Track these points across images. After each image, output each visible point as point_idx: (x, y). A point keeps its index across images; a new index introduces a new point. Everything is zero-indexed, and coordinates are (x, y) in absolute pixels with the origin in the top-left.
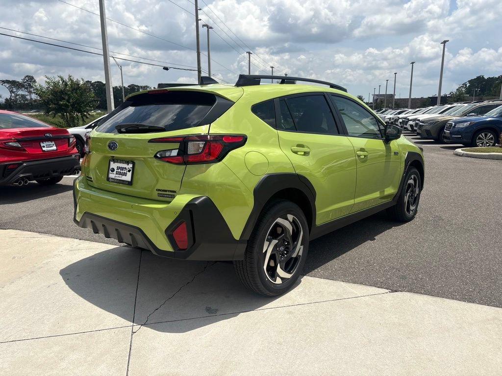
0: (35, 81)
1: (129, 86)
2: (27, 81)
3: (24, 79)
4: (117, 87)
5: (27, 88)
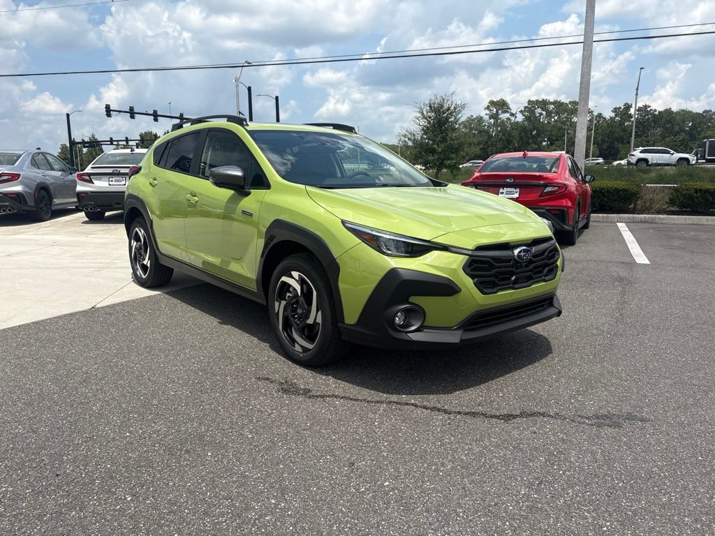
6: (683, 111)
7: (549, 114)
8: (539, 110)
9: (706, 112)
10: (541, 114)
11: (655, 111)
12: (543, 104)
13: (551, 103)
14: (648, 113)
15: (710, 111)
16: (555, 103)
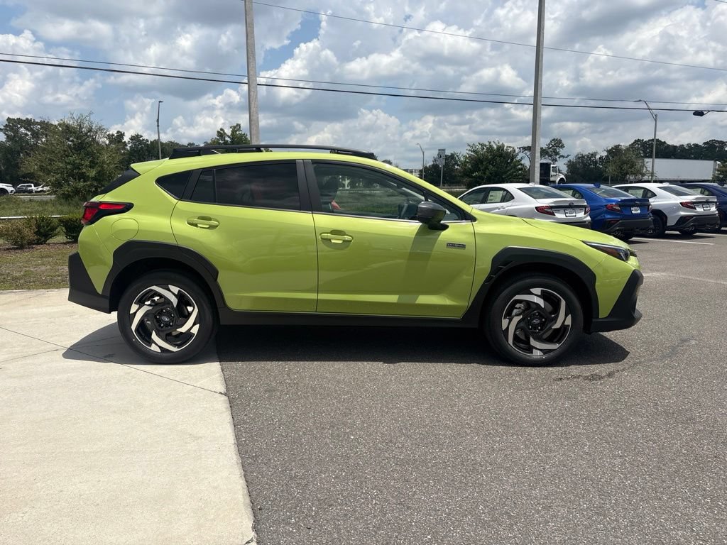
0: (562, 146)
1: (705, 143)
2: (553, 146)
3: (549, 145)
4: (683, 145)
5: (551, 156)
6: (171, 142)
7: (36, 135)
8: (23, 130)
9: (189, 144)
10: (27, 135)
11: (147, 140)
12: (28, 124)
13: (37, 123)
14: (141, 142)
15: (193, 144)
16: (42, 123)
